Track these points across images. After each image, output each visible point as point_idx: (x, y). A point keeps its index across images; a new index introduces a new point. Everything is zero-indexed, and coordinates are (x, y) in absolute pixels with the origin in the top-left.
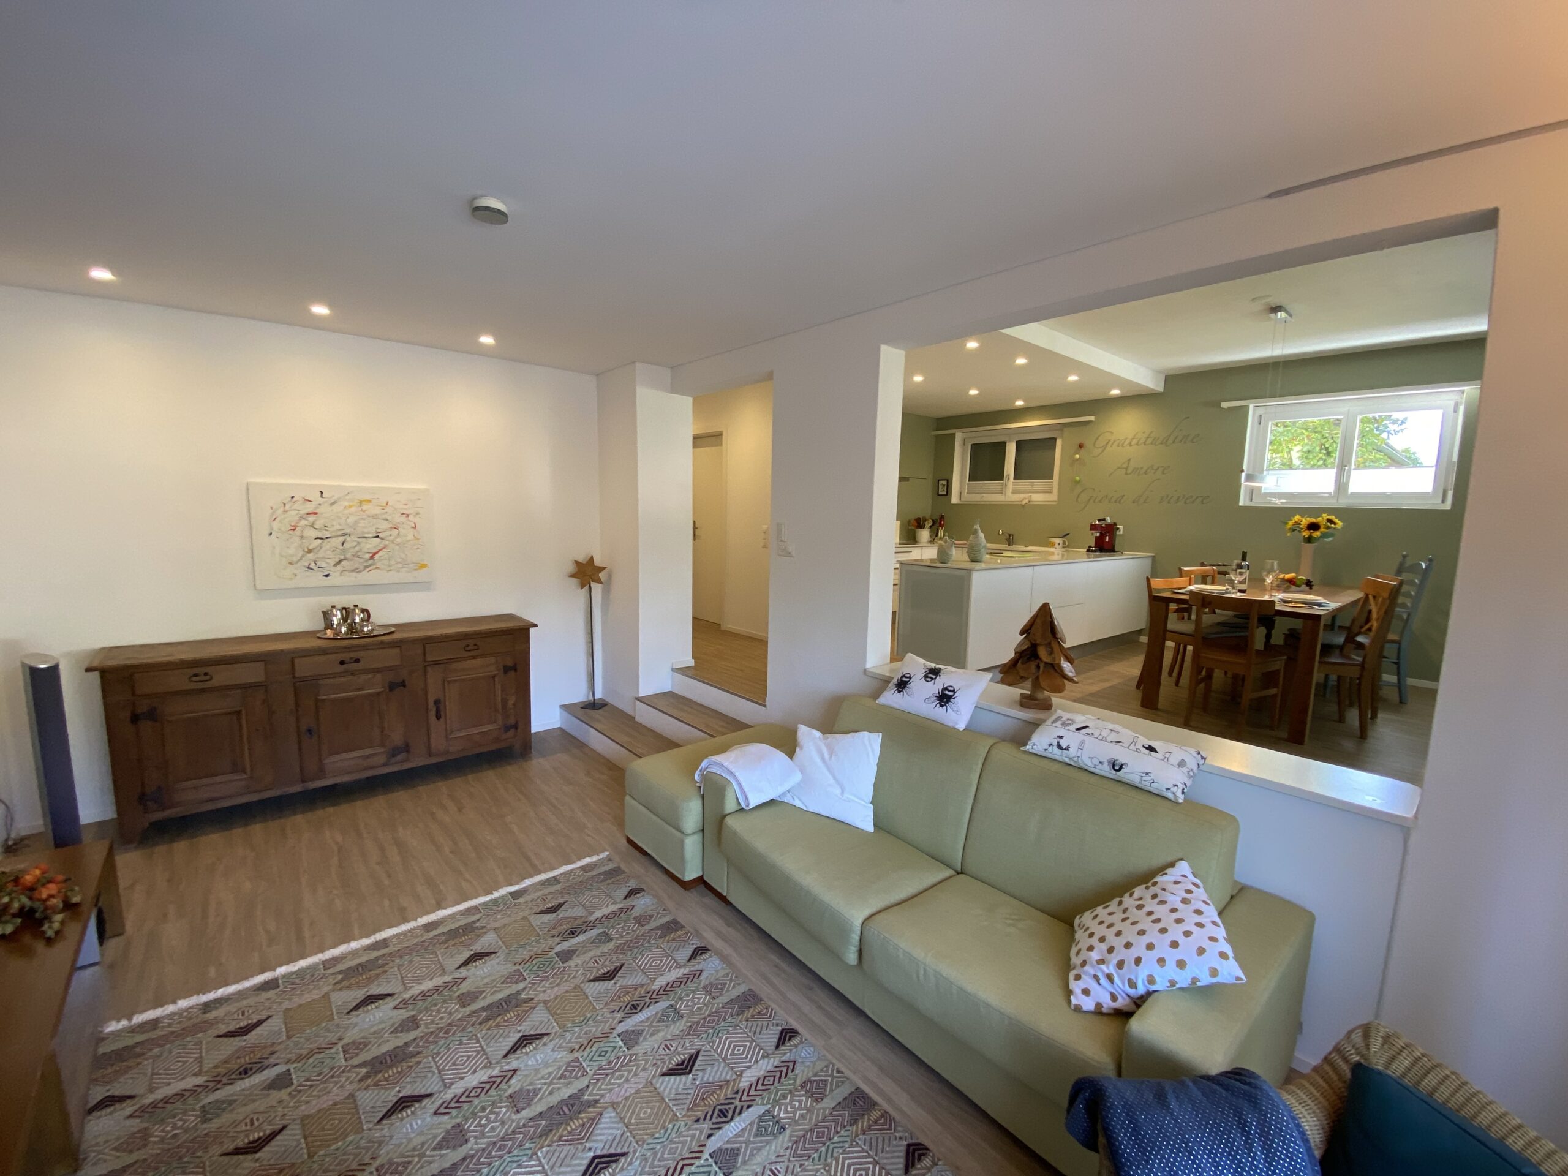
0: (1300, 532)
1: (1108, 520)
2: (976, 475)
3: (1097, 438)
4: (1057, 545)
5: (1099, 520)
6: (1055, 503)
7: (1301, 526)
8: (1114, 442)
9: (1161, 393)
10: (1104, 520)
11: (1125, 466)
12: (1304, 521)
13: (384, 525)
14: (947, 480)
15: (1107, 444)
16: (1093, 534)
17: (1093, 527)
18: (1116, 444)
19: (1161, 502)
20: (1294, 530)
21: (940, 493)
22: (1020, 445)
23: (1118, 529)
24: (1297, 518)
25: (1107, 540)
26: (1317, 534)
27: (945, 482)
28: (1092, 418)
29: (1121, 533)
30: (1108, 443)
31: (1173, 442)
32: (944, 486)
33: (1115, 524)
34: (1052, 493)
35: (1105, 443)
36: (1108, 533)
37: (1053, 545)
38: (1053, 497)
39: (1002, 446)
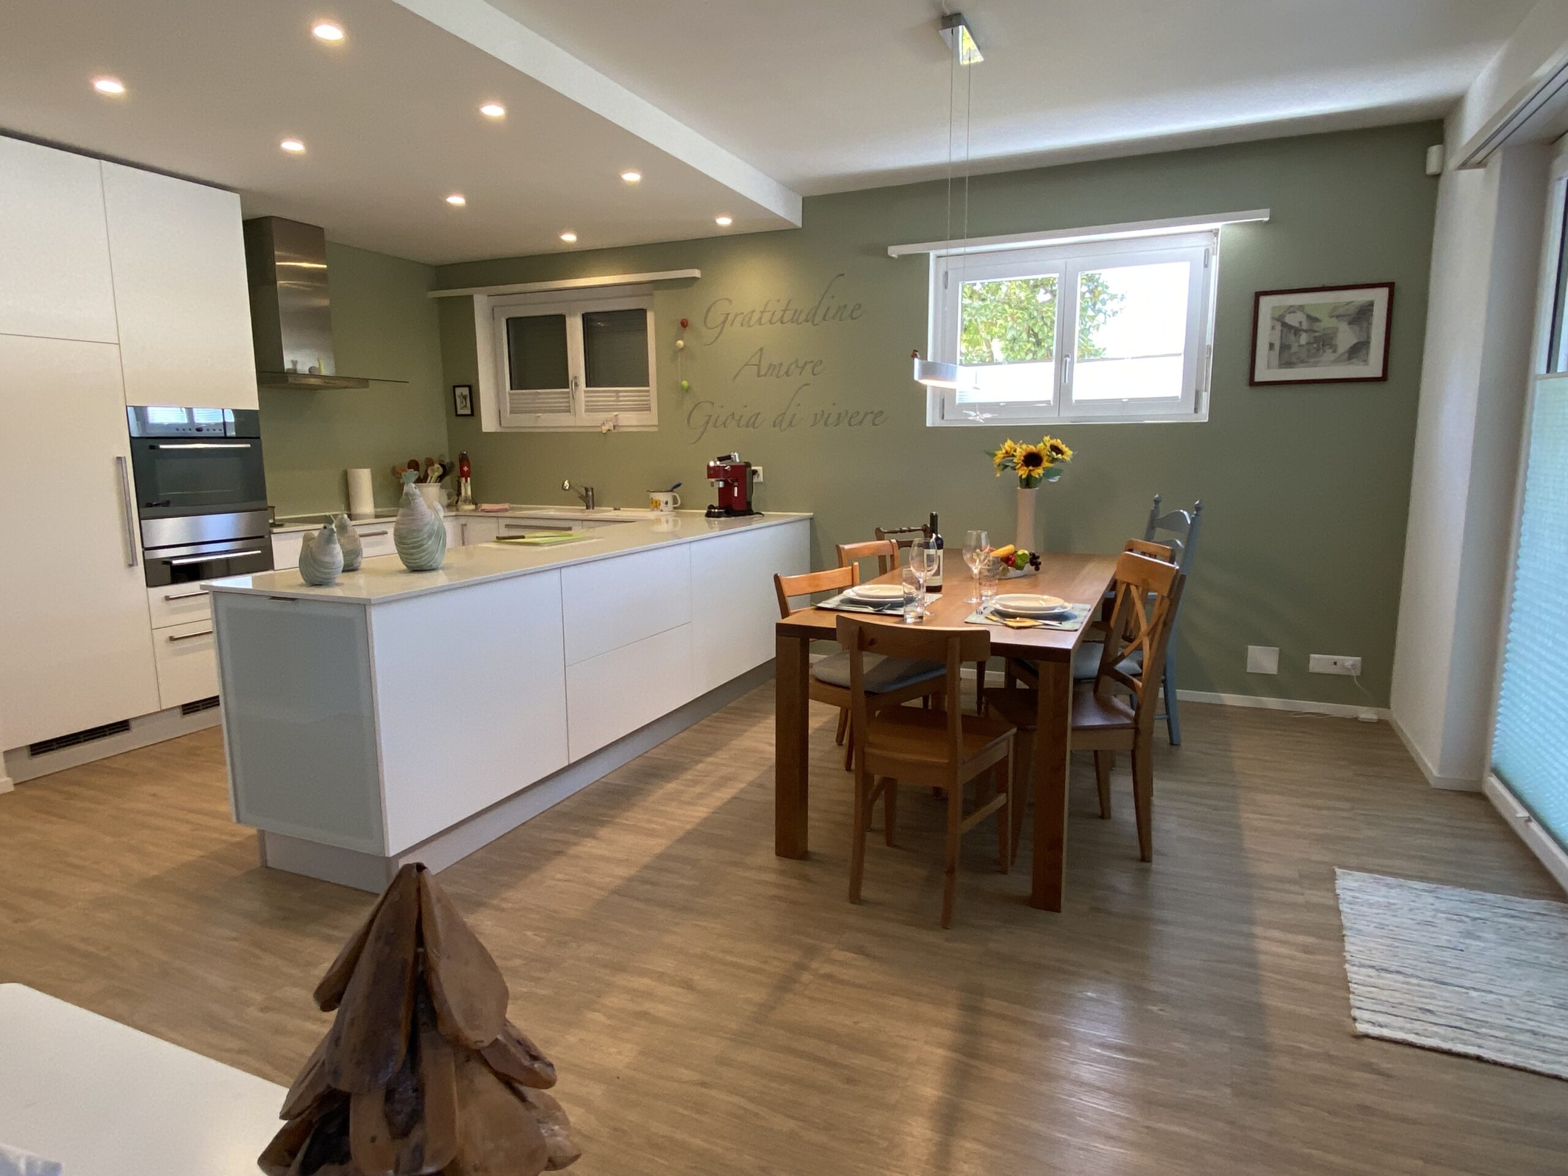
0: (1014, 468)
1: (737, 458)
2: (521, 379)
3: (709, 310)
4: (662, 505)
5: (721, 459)
6: (656, 429)
7: (1015, 460)
8: (736, 315)
9: (799, 229)
10: (729, 457)
11: (755, 361)
12: (1018, 450)
14: (470, 387)
15: (724, 322)
16: (712, 484)
17: (713, 473)
18: (739, 319)
19: (814, 424)
20: (1006, 467)
21: (460, 412)
22: (588, 320)
23: (755, 472)
24: (1008, 445)
25: (736, 495)
26: (1038, 472)
27: (466, 391)
28: (697, 273)
29: (761, 479)
30: (727, 318)
31: (824, 319)
32: (465, 397)
33: (748, 465)
34: (649, 409)
35: (722, 319)
36: (737, 480)
37: (655, 505)
38: (648, 420)
39: (558, 322)
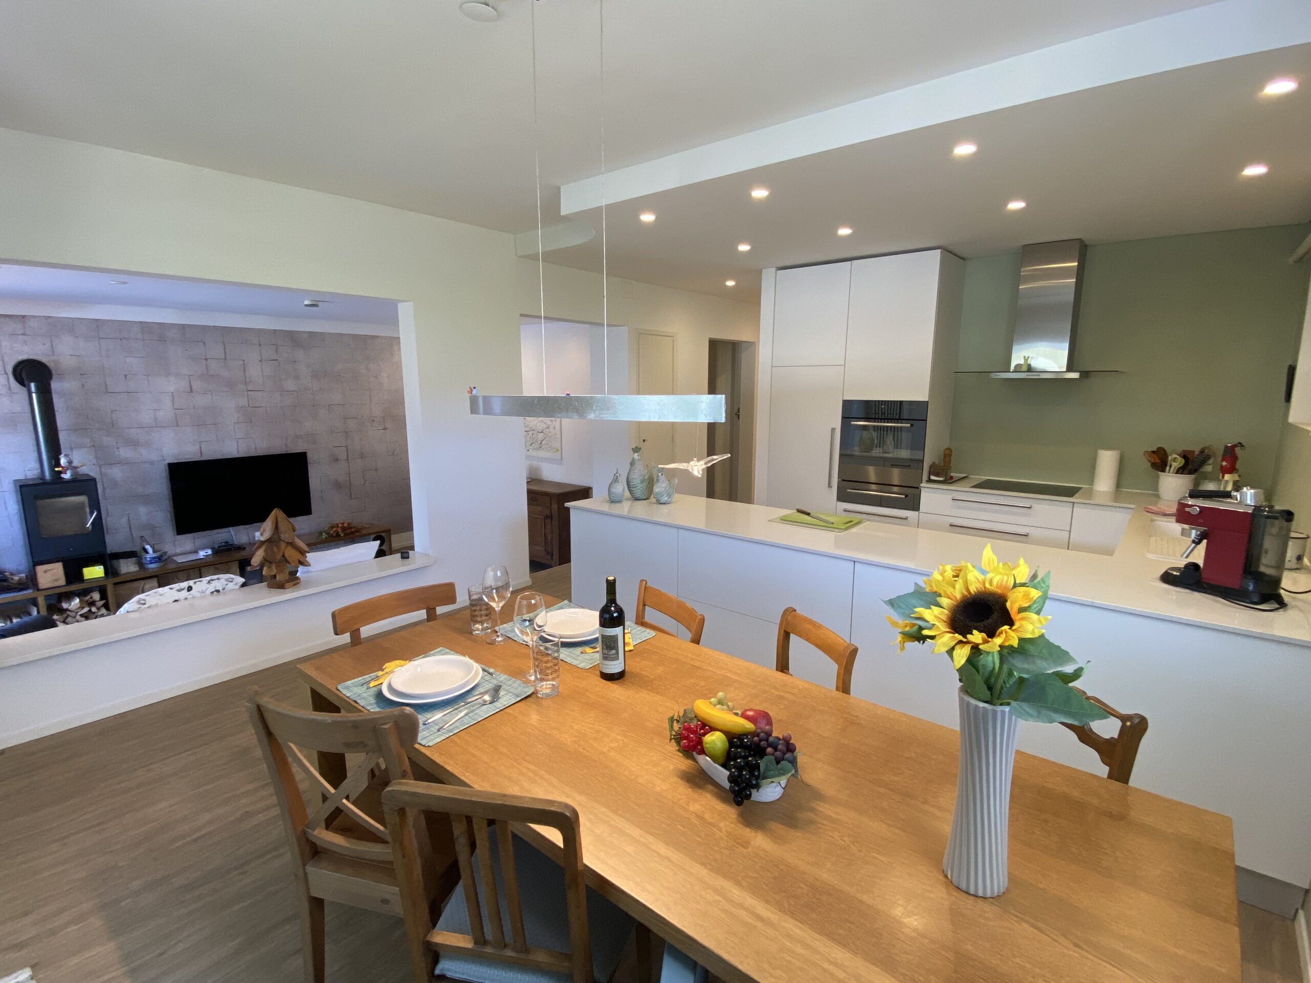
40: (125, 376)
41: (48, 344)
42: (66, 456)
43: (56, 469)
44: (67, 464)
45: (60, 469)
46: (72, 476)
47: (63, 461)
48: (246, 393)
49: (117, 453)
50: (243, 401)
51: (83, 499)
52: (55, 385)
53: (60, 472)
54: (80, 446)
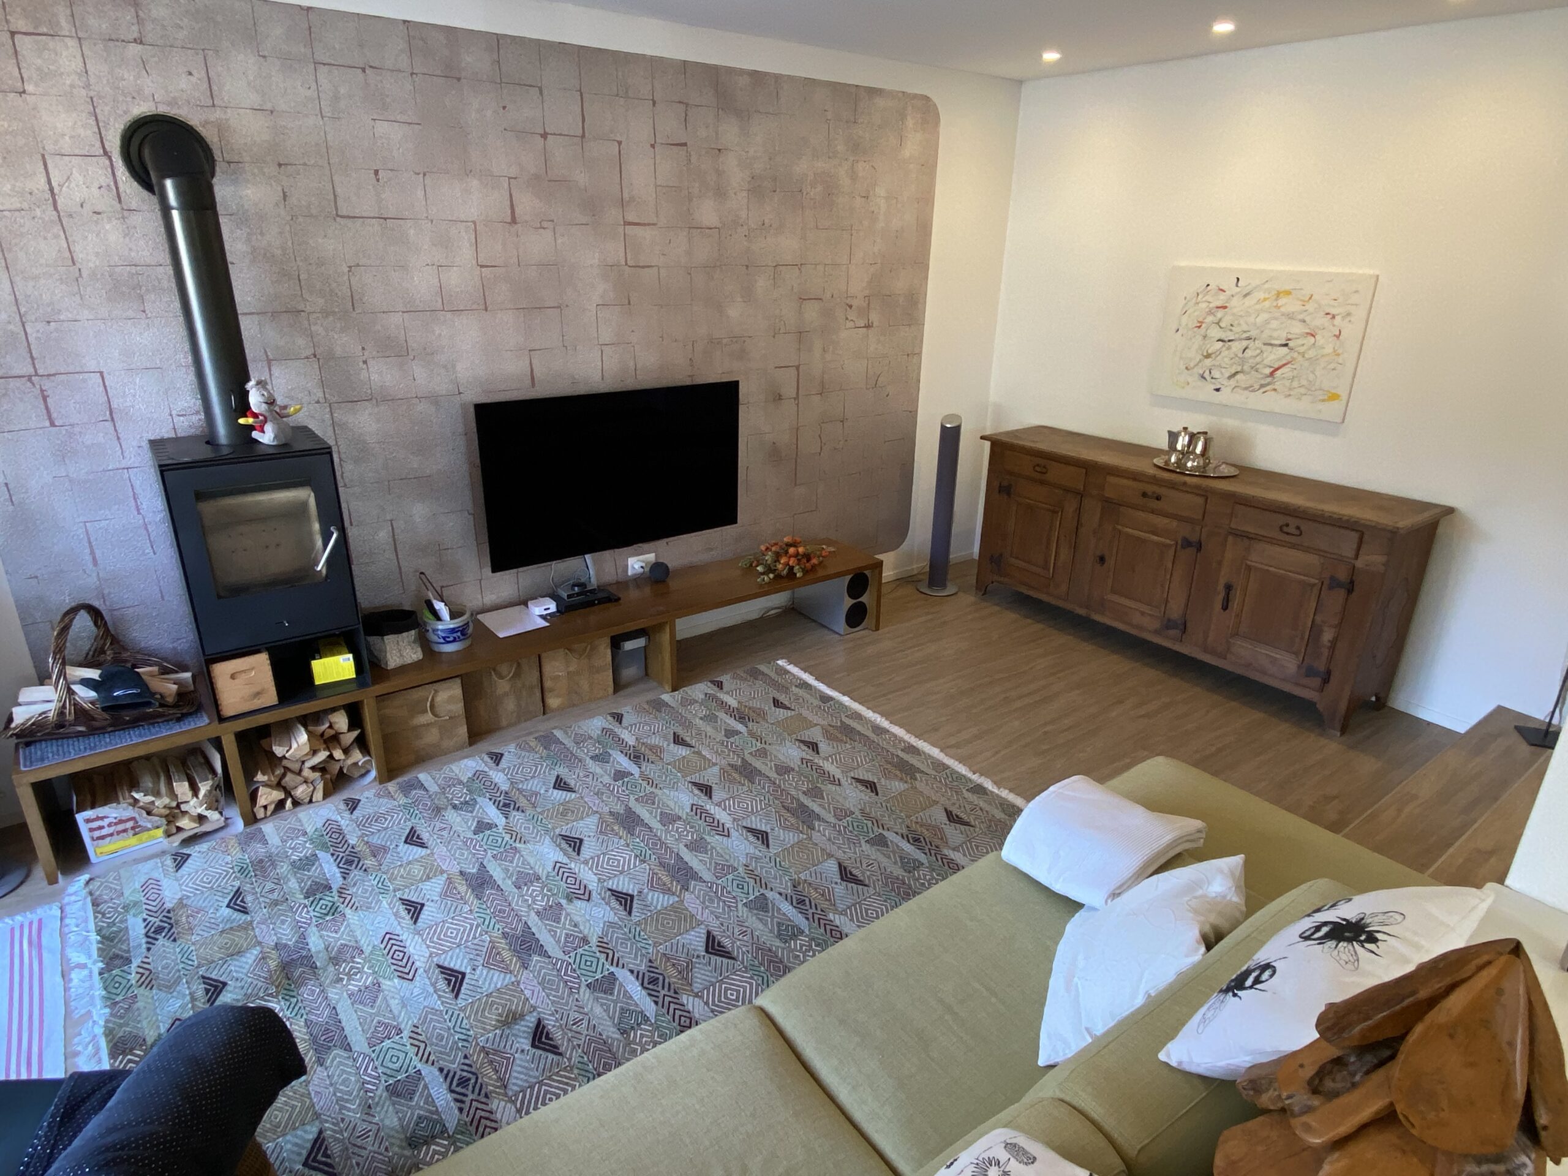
13: (1297, 329)
40: (376, 172)
41: (199, 74)
42: (260, 383)
43: (242, 421)
44: (264, 406)
45: (250, 421)
46: (275, 437)
47: (255, 400)
48: (621, 229)
49: (364, 375)
50: (615, 251)
51: (306, 495)
52: (223, 191)
53: (251, 428)
54: (286, 357)
